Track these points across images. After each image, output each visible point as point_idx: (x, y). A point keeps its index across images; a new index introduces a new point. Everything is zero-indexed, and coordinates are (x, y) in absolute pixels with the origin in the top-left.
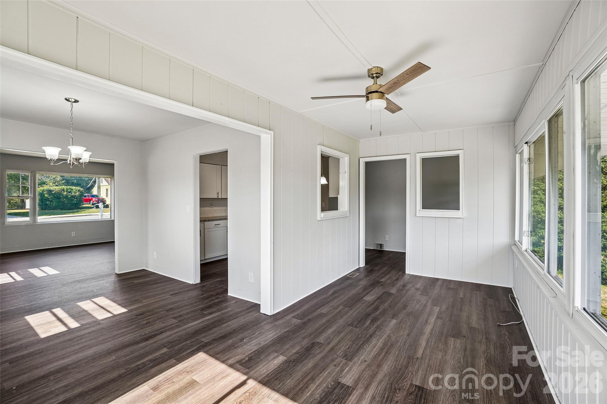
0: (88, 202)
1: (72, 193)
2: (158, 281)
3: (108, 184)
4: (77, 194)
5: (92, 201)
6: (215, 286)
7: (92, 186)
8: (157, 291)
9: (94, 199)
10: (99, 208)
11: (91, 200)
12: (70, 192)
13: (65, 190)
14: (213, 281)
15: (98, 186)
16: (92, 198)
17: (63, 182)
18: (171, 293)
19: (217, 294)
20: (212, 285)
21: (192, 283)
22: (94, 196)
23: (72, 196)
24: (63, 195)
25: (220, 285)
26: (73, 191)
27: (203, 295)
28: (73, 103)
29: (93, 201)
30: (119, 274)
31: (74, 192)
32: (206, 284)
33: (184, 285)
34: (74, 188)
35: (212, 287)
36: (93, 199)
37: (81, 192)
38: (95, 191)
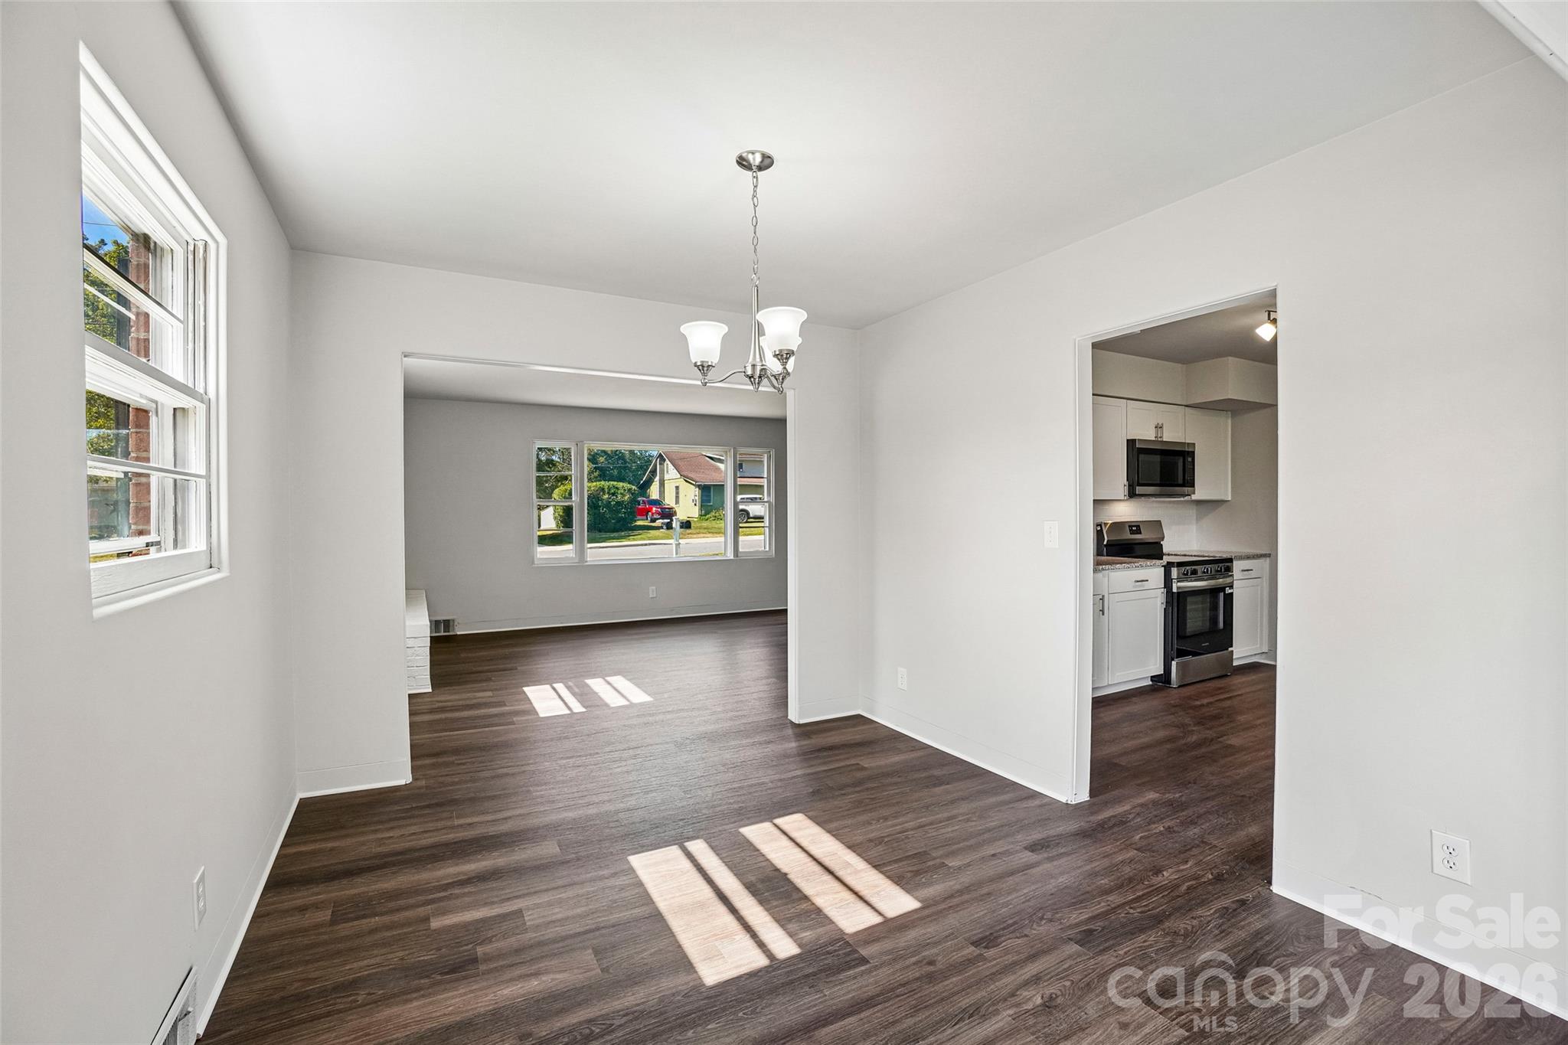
0: (643, 515)
1: (617, 497)
3: (679, 476)
4: (626, 498)
5: (650, 513)
7: (648, 483)
8: (967, 821)
9: (654, 509)
10: (672, 528)
11: (650, 510)
12: (613, 494)
13: (606, 490)
15: (660, 480)
16: (651, 506)
17: (596, 474)
18: (1024, 838)
20: (1153, 822)
22: (656, 503)
23: (618, 503)
24: (602, 500)
26: (619, 492)
27: (1160, 871)
29: (653, 514)
30: (799, 725)
31: (621, 494)
33: (1037, 802)
34: (621, 484)
35: (1162, 833)
36: (652, 508)
37: (632, 494)
38: (654, 492)
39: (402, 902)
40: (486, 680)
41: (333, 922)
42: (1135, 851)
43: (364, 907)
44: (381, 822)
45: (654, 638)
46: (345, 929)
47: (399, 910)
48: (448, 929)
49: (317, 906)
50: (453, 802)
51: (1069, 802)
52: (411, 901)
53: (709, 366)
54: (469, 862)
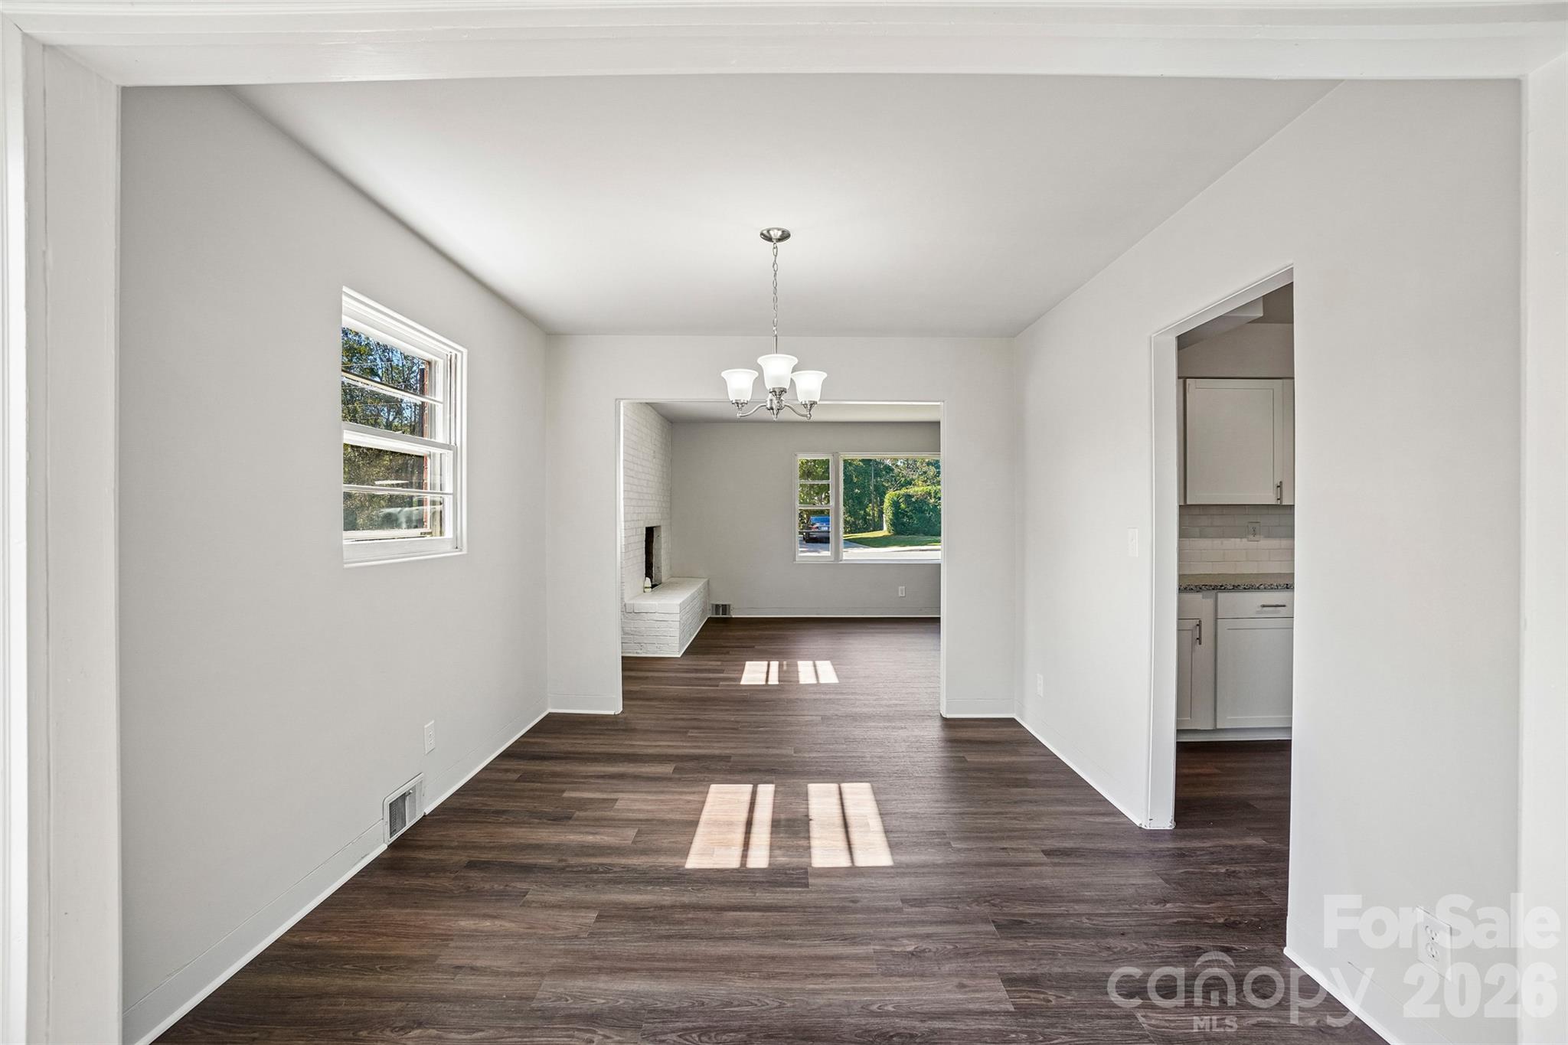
2: (1031, 777)
6: (1229, 874)
8: (1011, 819)
14: (1229, 842)
18: (1051, 843)
19: (1229, 926)
20: (1220, 863)
21: (1138, 825)
25: (1258, 874)
27: (1165, 901)
28: (778, 244)
30: (946, 718)
32: (1195, 849)
33: (1107, 820)
35: (1217, 874)
39: (558, 779)
40: (725, 654)
41: (518, 781)
42: (1161, 880)
43: (536, 777)
44: (582, 734)
45: (890, 633)
46: (519, 786)
47: (556, 783)
48: (570, 799)
49: (515, 771)
50: (634, 730)
51: (1143, 827)
52: (564, 780)
53: (742, 404)
54: (612, 767)
